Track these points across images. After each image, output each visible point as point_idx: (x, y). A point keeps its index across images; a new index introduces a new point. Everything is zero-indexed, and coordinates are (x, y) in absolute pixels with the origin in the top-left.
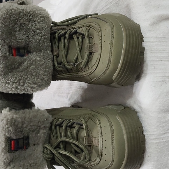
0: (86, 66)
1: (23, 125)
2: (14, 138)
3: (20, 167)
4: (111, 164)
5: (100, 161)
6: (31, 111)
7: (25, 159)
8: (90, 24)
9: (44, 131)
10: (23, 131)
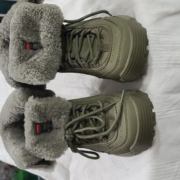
0: (96, 63)
1: (45, 111)
2: (39, 122)
3: (44, 147)
4: (125, 139)
5: (117, 137)
6: (53, 99)
7: (49, 140)
8: (103, 25)
9: (65, 117)
10: (46, 116)
